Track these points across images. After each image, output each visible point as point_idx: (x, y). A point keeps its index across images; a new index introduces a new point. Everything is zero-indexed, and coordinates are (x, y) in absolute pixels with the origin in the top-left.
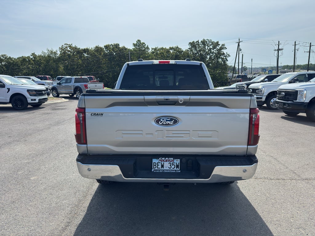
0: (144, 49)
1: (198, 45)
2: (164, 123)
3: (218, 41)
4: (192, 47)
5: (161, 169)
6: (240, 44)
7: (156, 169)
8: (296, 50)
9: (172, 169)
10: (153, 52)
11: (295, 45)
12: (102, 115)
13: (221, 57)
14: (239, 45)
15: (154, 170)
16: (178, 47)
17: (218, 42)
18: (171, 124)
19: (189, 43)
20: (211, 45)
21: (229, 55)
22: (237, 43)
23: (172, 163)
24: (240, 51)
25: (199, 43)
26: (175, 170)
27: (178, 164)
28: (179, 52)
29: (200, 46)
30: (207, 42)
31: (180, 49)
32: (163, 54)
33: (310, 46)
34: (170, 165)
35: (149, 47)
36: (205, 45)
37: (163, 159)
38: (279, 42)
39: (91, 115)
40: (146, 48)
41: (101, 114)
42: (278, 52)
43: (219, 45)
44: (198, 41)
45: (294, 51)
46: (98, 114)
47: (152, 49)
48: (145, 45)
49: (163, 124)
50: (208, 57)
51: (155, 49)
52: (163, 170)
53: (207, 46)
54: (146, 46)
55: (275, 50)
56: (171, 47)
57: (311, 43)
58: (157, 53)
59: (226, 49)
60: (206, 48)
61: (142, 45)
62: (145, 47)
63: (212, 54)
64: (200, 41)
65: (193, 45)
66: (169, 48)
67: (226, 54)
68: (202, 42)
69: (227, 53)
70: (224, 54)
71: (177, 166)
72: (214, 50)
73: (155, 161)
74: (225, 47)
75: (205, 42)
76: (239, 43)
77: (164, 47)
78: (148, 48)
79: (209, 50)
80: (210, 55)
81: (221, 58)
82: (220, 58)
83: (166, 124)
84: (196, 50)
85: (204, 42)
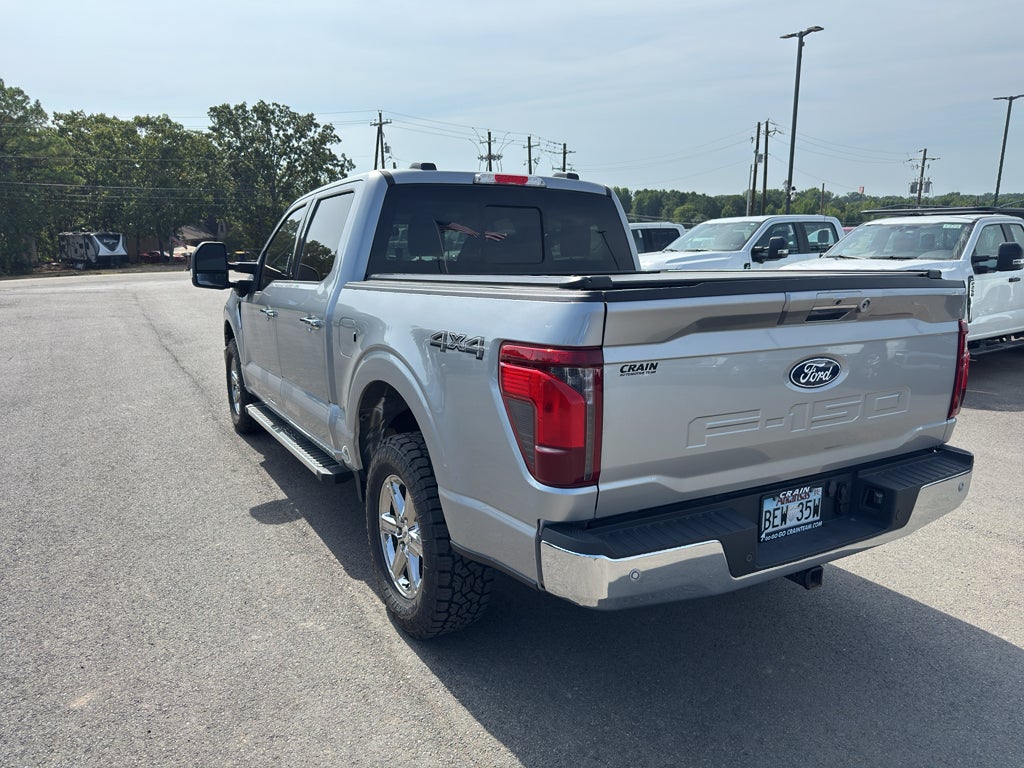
0: (20, 114)
1: (245, 119)
2: (811, 379)
3: (313, 115)
4: (221, 124)
5: (780, 528)
6: (384, 131)
7: (770, 530)
8: (533, 162)
9: (803, 521)
10: (63, 131)
11: (530, 147)
12: (655, 368)
13: (327, 168)
14: (380, 131)
15: (767, 535)
16: (168, 121)
17: (311, 117)
18: (826, 381)
19: (211, 109)
20: (288, 124)
21: (350, 162)
22: (375, 125)
23: (804, 501)
24: (387, 151)
25: (246, 112)
26: (812, 523)
27: (817, 502)
28: (174, 137)
29: (250, 124)
30: (273, 113)
31: (176, 126)
32: (111, 139)
33: (565, 153)
34: (801, 511)
35: (42, 106)
36: (266, 122)
37: (789, 493)
38: (489, 134)
39: (622, 371)
40: (32, 110)
41: (652, 364)
42: (490, 163)
43: (317, 126)
44: (243, 107)
45: (528, 165)
46: (642, 365)
47: (58, 117)
48: (27, 97)
49: (808, 383)
50: (284, 163)
51: (72, 119)
52: (786, 530)
53: (277, 126)
54: (32, 103)
55: (481, 158)
56: (143, 115)
57: (565, 145)
58: (79, 136)
59: (340, 141)
60: (274, 132)
61: (12, 98)
62: (24, 108)
63: (296, 153)
64: (249, 108)
65: (225, 116)
66: (131, 120)
67: (340, 158)
68: (255, 110)
69: (343, 155)
70: (333, 157)
71: (816, 512)
72: (301, 143)
73: (769, 505)
74: (335, 136)
75: (268, 111)
76: (381, 125)
77: (109, 116)
78: (38, 111)
79: (284, 143)
80: (289, 158)
81: (327, 170)
82: (321, 169)
83: (814, 383)
84: (237, 135)
85: (262, 111)
